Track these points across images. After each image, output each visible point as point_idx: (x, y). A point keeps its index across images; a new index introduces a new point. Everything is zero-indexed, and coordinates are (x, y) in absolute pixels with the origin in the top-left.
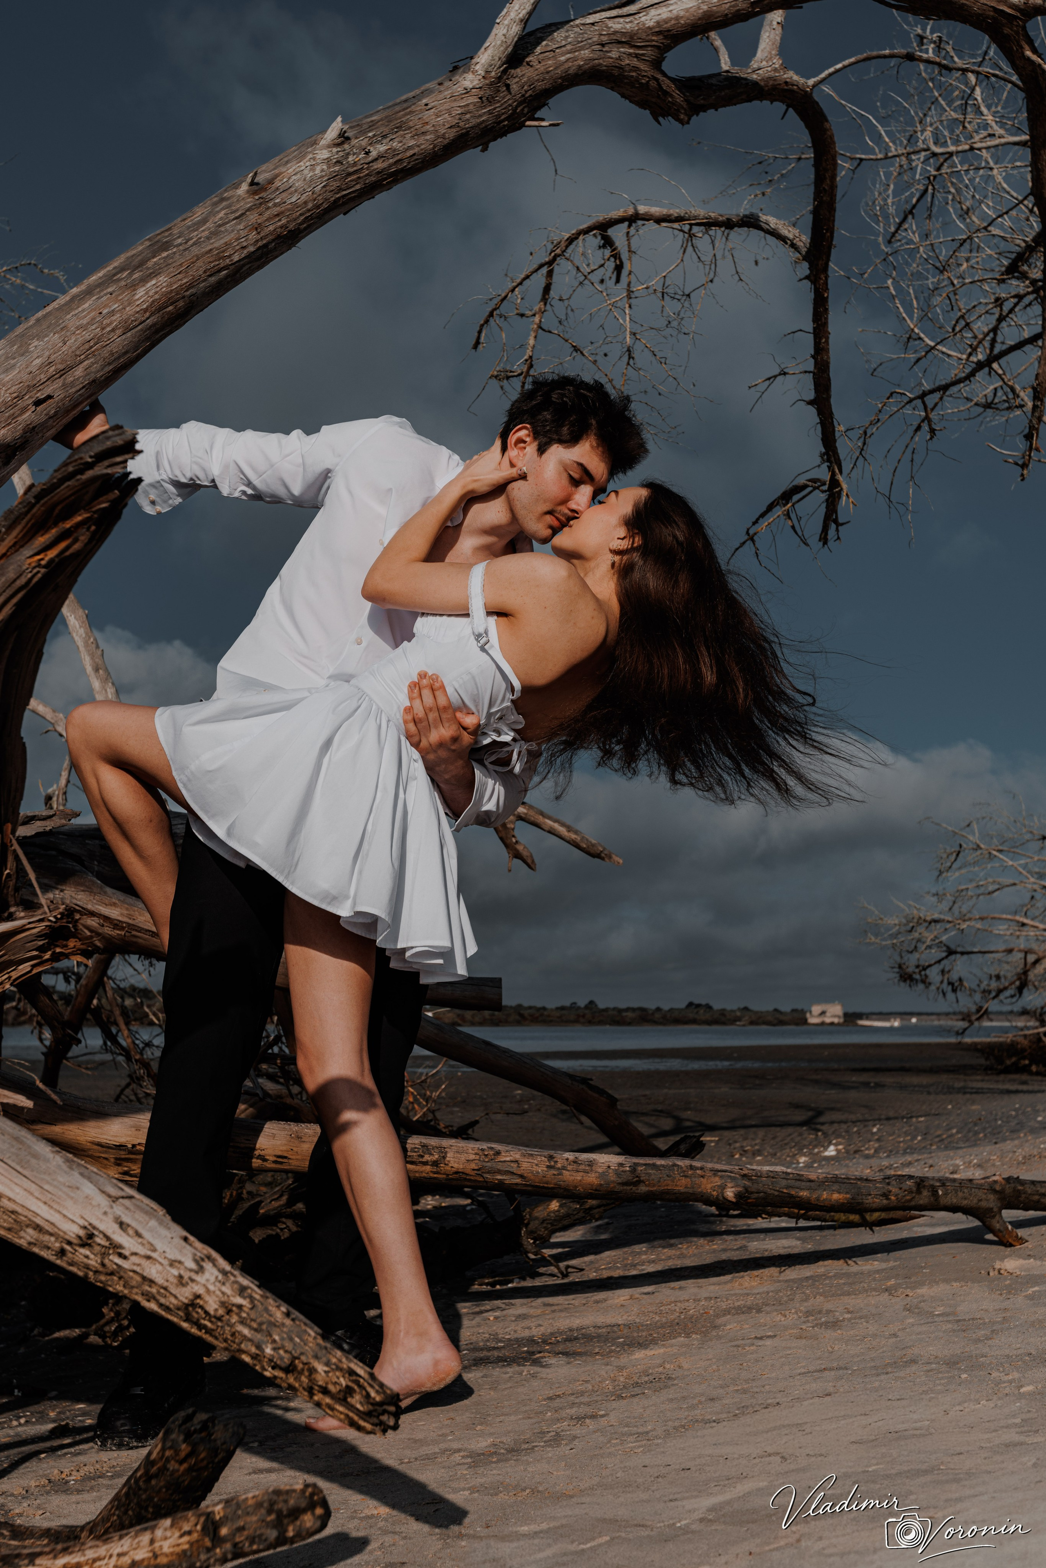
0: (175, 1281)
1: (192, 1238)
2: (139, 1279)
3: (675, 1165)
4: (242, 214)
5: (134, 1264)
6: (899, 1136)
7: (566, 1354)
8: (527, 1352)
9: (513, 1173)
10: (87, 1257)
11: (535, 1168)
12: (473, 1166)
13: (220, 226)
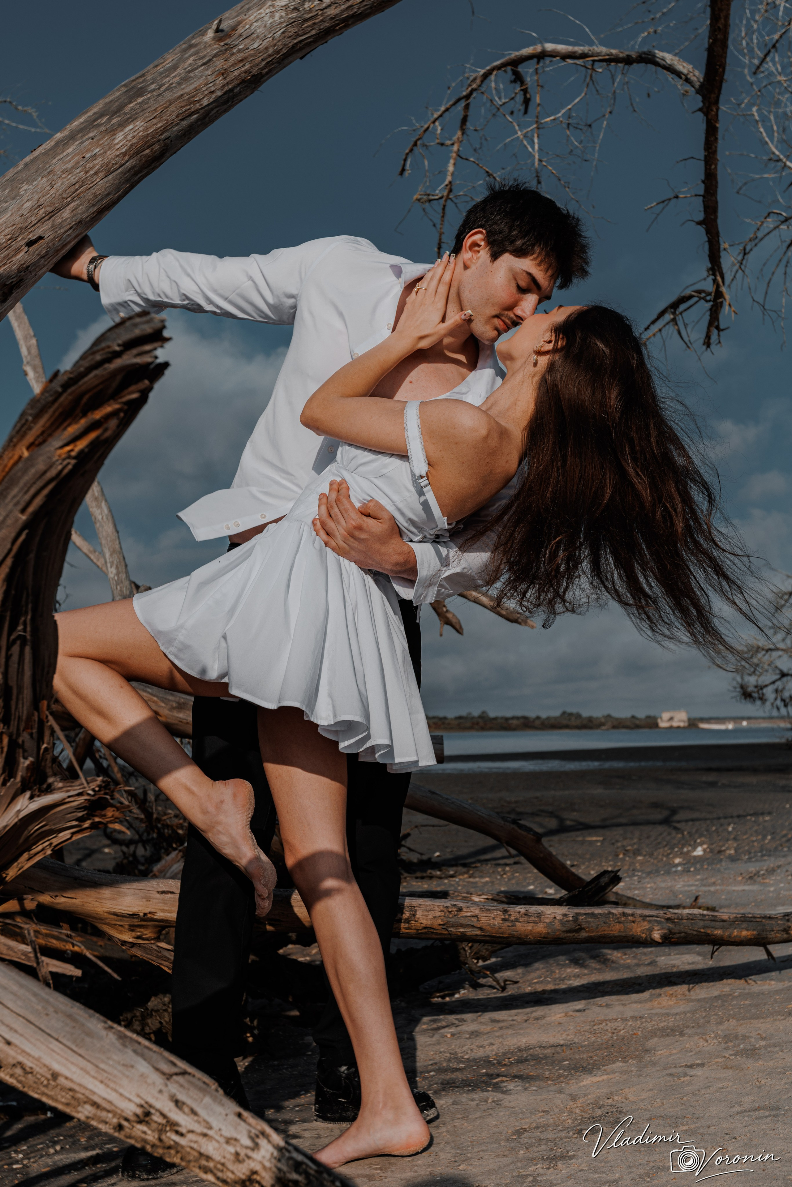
0: (232, 1158)
1: (245, 1114)
2: (196, 1154)
3: (610, 913)
4: (210, 60)
5: (191, 1141)
6: (751, 835)
7: (520, 1077)
8: (487, 1074)
9: (473, 926)
10: (145, 1133)
11: (492, 922)
12: (440, 921)
13: (189, 72)
